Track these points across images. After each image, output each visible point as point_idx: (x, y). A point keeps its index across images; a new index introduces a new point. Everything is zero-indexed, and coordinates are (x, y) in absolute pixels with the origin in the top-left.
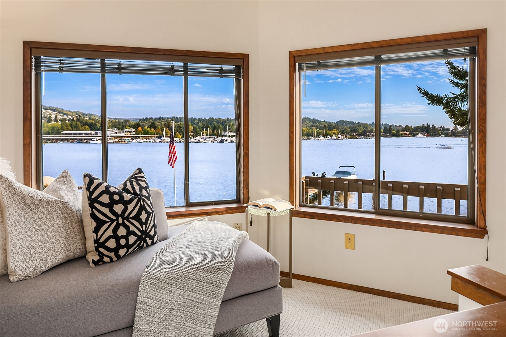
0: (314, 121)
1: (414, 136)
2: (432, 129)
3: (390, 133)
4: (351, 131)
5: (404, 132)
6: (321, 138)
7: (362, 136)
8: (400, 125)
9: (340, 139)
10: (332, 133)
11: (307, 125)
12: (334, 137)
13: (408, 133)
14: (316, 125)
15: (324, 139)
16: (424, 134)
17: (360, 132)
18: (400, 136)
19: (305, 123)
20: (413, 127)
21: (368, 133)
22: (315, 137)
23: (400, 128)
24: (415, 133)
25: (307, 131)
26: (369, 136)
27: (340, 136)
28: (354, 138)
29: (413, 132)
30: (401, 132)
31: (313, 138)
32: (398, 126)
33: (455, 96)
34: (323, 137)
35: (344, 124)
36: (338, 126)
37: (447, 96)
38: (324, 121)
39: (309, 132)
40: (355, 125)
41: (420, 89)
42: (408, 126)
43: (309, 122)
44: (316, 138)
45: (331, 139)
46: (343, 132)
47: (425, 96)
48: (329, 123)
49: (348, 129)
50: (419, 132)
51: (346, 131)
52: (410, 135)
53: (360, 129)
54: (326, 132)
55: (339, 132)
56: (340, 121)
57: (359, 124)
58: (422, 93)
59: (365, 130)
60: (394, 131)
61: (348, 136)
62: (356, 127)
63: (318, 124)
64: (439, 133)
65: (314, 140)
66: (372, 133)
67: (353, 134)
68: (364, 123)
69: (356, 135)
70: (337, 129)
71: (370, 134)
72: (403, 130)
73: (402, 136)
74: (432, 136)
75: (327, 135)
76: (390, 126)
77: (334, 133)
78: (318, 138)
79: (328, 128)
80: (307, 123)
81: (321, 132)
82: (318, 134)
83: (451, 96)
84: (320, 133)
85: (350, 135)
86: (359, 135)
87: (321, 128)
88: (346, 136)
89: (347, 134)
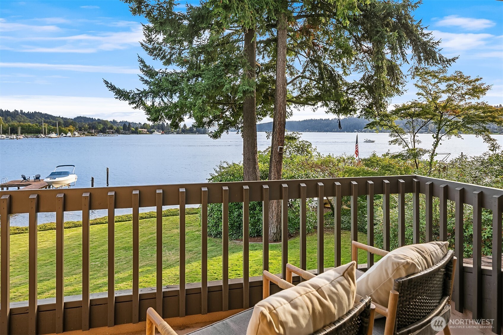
0: (46, 117)
1: (151, 133)
2: (166, 127)
3: (129, 130)
4: (90, 128)
5: (142, 130)
6: (54, 135)
7: (102, 134)
8: (139, 123)
9: (76, 136)
10: (67, 130)
11: (37, 120)
12: (69, 134)
13: (146, 130)
14: (49, 121)
15: (56, 136)
16: (159, 131)
17: (99, 129)
18: (139, 133)
19: (35, 118)
20: (150, 125)
21: (107, 130)
22: (45, 134)
23: (140, 125)
24: (152, 130)
25: (36, 127)
26: (109, 134)
27: (76, 133)
28: (92, 136)
29: (150, 129)
30: (139, 130)
31: (43, 135)
32: (137, 124)
33: (140, 92)
34: (55, 135)
35: (83, 120)
36: (75, 122)
37: (133, 91)
38: (60, 117)
39: (38, 129)
40: (94, 122)
41: (106, 83)
42: (146, 124)
43: (40, 118)
44: (47, 136)
45: (65, 136)
46: (80, 129)
47: (112, 90)
48: (66, 119)
49: (87, 126)
50: (156, 129)
51: (84, 127)
52: (147, 133)
53: (100, 126)
54: (60, 129)
55: (76, 129)
56: (78, 118)
57: (99, 121)
58: (109, 87)
59: (104, 127)
60: (133, 129)
61: (86, 133)
62: (95, 124)
63: (52, 120)
64: (172, 130)
65: (44, 138)
66: (112, 130)
67: (91, 132)
68: (104, 120)
69: (95, 132)
70: (74, 126)
71: (110, 131)
72: (142, 128)
73: (140, 133)
74: (166, 133)
75: (61, 132)
76: (129, 123)
77: (69, 130)
78: (49, 136)
79: (63, 124)
80: (37, 118)
81: (54, 128)
82: (50, 131)
83: (137, 92)
84: (52, 130)
85: (88, 132)
86: (98, 133)
87: (54, 125)
88: (84, 134)
89: (85, 131)
